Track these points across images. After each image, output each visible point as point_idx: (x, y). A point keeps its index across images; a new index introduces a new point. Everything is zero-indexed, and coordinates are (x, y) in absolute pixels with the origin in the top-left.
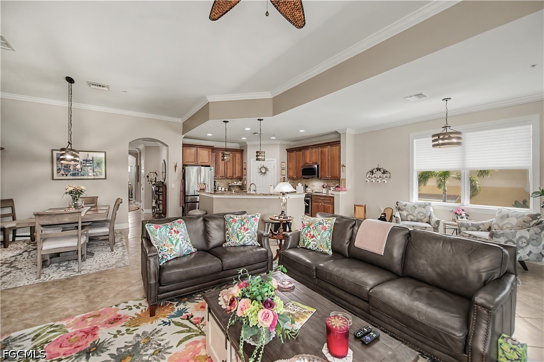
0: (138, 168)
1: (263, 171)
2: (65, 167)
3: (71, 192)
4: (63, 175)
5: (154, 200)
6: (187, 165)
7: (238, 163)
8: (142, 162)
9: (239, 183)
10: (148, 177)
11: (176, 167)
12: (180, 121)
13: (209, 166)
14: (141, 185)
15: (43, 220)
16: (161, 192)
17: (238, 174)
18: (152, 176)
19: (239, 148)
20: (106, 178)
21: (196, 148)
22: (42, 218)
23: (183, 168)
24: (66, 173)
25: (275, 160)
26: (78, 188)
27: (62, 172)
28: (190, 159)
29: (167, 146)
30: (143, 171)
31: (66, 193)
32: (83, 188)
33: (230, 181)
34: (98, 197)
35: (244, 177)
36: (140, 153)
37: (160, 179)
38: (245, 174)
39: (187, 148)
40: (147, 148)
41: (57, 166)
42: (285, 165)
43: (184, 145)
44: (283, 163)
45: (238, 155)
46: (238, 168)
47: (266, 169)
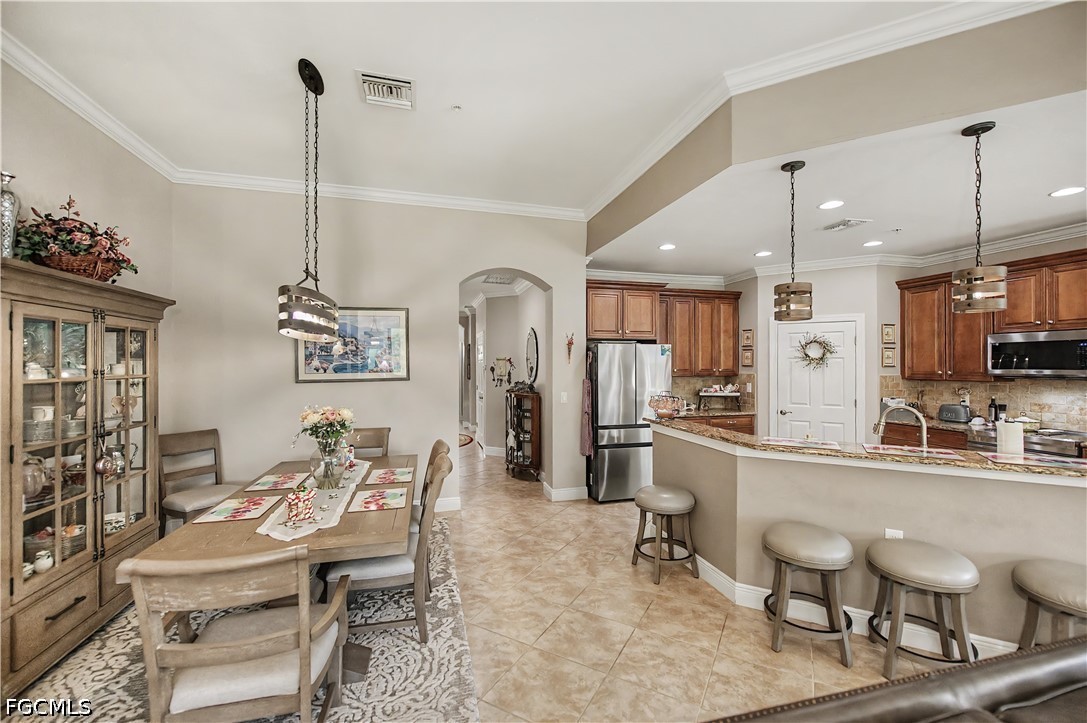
0: (469, 350)
1: (815, 352)
2: (322, 349)
3: (314, 430)
4: (318, 370)
5: (510, 431)
6: (600, 340)
7: (726, 331)
8: (480, 335)
9: (729, 390)
10: (492, 369)
11: (570, 344)
12: (581, 216)
13: (654, 342)
14: (475, 387)
15: (161, 594)
16: (528, 411)
17: (725, 363)
18: (502, 369)
19: (723, 289)
20: (408, 378)
21: (618, 292)
22: (155, 585)
23: (588, 349)
24: (325, 366)
25: (860, 318)
26: (331, 418)
27: (316, 363)
28: (606, 323)
29: (545, 287)
30: (480, 356)
31: (305, 430)
32: (347, 414)
33: (698, 383)
34: (390, 429)
35: (743, 372)
36: (474, 316)
37: (522, 375)
38: (748, 362)
39: (600, 291)
40: (491, 303)
41: (306, 348)
42: (894, 334)
43: (593, 285)
44: (886, 330)
45: (724, 309)
46: (725, 342)
47: (825, 347)
